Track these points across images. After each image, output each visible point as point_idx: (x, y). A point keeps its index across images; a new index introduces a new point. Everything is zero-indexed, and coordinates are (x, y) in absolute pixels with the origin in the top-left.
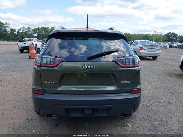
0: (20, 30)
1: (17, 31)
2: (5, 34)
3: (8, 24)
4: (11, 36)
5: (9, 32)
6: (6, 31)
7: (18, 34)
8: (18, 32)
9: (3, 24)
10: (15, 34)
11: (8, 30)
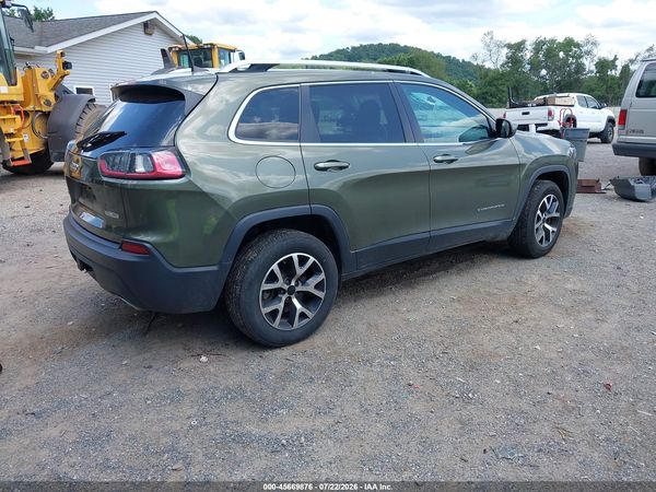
0: (632, 61)
1: (619, 68)
2: (578, 80)
3: (594, 44)
4: (593, 87)
5: (592, 72)
6: (580, 68)
7: (621, 78)
8: (626, 69)
9: (578, 45)
10: (613, 78)
11: (589, 65)
